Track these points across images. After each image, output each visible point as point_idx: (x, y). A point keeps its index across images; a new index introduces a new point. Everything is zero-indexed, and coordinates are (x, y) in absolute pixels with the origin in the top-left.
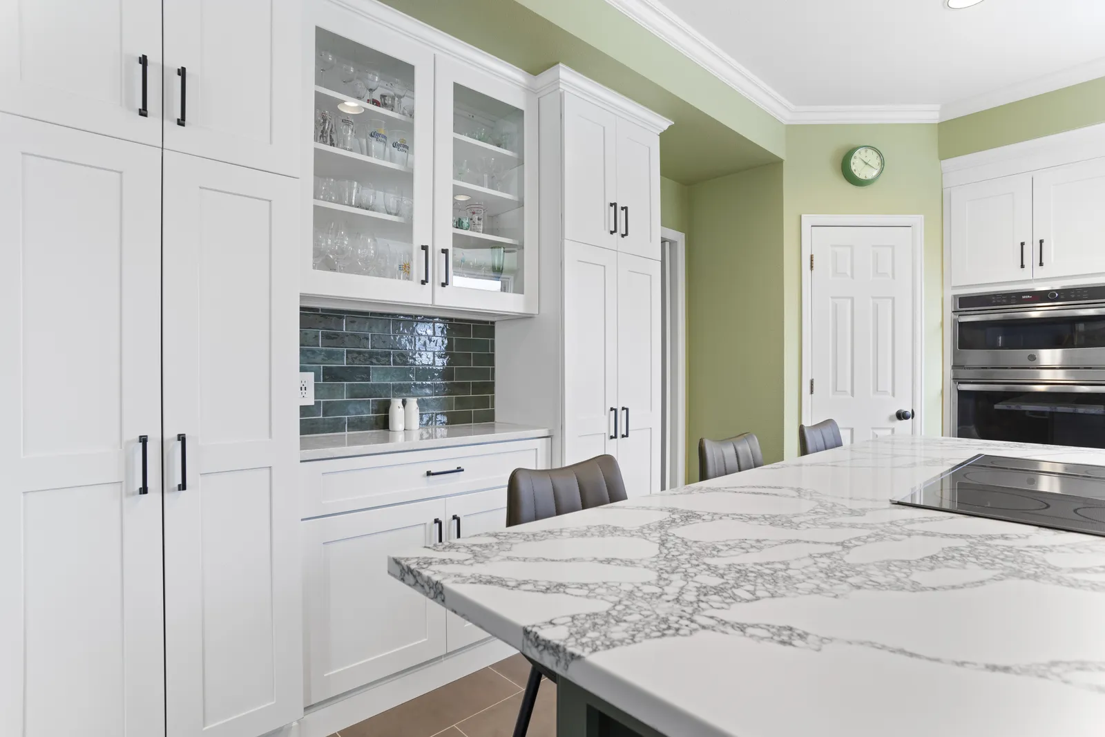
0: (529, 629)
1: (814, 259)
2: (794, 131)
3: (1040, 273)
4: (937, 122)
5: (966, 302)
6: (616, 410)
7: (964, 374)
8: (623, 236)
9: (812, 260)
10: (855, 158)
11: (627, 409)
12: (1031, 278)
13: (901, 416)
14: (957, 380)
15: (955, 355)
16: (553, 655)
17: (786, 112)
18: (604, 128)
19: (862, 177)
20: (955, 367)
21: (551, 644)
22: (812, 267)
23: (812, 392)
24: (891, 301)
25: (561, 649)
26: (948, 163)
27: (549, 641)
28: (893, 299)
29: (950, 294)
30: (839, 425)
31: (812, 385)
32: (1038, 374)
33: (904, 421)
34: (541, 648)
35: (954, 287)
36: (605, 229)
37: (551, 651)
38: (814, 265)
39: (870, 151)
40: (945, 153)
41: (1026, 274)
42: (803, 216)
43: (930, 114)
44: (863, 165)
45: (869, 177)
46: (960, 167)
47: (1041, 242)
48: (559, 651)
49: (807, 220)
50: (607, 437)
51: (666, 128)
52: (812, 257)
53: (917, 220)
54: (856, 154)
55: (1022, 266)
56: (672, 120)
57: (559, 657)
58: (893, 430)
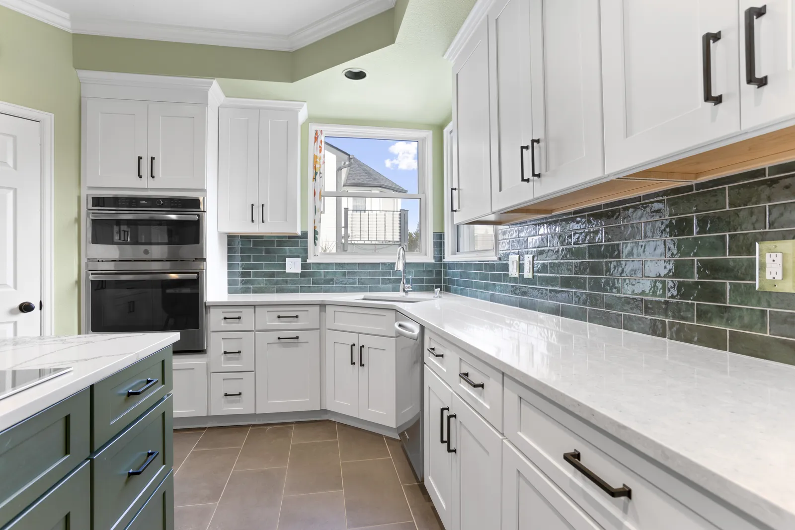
4: (71, 31)
5: (98, 202)
7: (95, 265)
12: (146, 186)
13: (26, 308)
14: (89, 271)
20: (88, 259)
26: (84, 74)
33: (26, 312)
35: (89, 188)
40: (80, 63)
41: (142, 183)
46: (95, 81)
47: (152, 159)
53: (47, 117)
55: (139, 176)
58: (15, 323)
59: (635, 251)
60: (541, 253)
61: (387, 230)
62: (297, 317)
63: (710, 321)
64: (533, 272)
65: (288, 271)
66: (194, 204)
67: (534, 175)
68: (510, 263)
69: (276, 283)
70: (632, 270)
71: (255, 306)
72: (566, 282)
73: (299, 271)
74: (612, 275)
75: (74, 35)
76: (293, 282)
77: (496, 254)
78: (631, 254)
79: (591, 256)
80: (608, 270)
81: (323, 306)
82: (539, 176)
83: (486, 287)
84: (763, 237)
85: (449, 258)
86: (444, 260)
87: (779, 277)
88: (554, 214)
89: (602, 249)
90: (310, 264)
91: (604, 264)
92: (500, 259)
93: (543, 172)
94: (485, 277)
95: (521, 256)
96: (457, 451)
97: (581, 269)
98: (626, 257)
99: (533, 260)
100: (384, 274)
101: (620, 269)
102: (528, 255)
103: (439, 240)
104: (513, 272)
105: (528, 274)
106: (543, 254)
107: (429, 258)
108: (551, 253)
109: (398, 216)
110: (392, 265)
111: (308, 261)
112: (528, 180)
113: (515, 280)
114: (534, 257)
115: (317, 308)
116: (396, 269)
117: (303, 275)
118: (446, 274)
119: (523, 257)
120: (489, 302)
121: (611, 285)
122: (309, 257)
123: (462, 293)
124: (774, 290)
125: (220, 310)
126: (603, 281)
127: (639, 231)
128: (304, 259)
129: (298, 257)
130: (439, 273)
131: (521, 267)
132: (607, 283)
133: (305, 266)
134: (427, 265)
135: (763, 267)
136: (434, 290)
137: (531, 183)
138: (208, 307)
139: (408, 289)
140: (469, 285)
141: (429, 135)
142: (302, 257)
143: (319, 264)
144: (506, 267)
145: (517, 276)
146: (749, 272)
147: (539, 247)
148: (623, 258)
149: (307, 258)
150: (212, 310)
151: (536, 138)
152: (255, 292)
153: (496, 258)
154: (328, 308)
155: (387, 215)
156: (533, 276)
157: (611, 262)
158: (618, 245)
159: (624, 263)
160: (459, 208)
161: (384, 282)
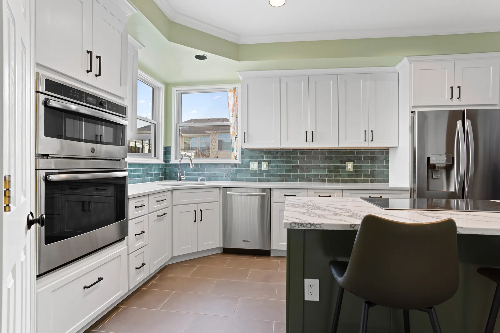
60: (273, 161)
63: (337, 177)
64: (268, 168)
68: (252, 164)
81: (172, 191)
84: (348, 161)
85: (173, 161)
86: (171, 162)
87: (350, 168)
92: (242, 163)
93: (314, 141)
95: (260, 162)
99: (268, 164)
102: (265, 162)
104: (254, 168)
105: (265, 168)
107: (161, 161)
113: (255, 171)
115: (170, 193)
124: (350, 170)
125: (134, 201)
131: (260, 166)
135: (348, 167)
137: (308, 142)
138: (129, 200)
144: (247, 166)
145: (256, 169)
146: (345, 167)
147: (272, 159)
151: (312, 131)
154: (175, 192)
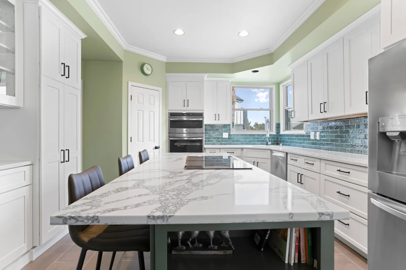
0: (150, 215)
1: (132, 97)
2: (126, 52)
3: (188, 108)
4: (165, 62)
5: (172, 115)
6: (64, 151)
7: (171, 135)
8: (67, 78)
9: (131, 97)
10: (145, 67)
11: (68, 150)
12: (186, 109)
13: (156, 148)
14: (170, 137)
15: (169, 130)
16: (161, 219)
17: (125, 46)
18: (59, 29)
19: (146, 73)
20: (169, 133)
21: (161, 216)
22: (131, 99)
23: (131, 141)
24: (153, 112)
25: (165, 216)
26: (168, 74)
27: (160, 216)
28: (154, 112)
29: (168, 112)
30: (148, 151)
31: (131, 139)
32: (183, 135)
33: (157, 149)
34: (155, 219)
35: (169, 110)
36: (59, 73)
37: (161, 218)
38: (132, 99)
39: (149, 66)
40: (167, 71)
41: (185, 108)
42: (129, 82)
43: (163, 59)
44: (147, 69)
45: (148, 74)
46: (172, 76)
47: (188, 100)
48: (164, 217)
49: (130, 84)
50: (60, 162)
51: (84, 38)
52: (131, 96)
53: (160, 89)
54: (145, 65)
55: (184, 106)
56: (87, 36)
57: (164, 219)
58: (154, 152)
59: (353, 132)
60: (323, 132)
61: (238, 119)
62: (234, 152)
64: (320, 138)
65: (223, 137)
66: (201, 115)
67: (324, 112)
68: (311, 135)
69: (220, 141)
70: (352, 137)
71: (220, 149)
72: (332, 141)
73: (227, 137)
74: (347, 138)
75: (166, 63)
76: (226, 141)
77: (305, 132)
78: (352, 132)
79: (340, 133)
80: (346, 137)
81: (242, 149)
82: (326, 112)
83: (300, 143)
85: (282, 132)
86: (280, 133)
88: (328, 120)
89: (344, 131)
90: (231, 135)
91: (344, 135)
92: (307, 133)
93: (327, 111)
94: (300, 139)
95: (315, 133)
96: (303, 184)
97: (337, 136)
98: (351, 133)
99: (320, 134)
100: (257, 138)
101: (349, 137)
102: (318, 132)
103: (278, 126)
104: (312, 137)
105: (318, 138)
106: (324, 132)
107: (274, 133)
108: (327, 132)
109: (243, 113)
110: (266, 135)
111: (231, 134)
112: (322, 113)
113: (313, 140)
114: (320, 133)
115: (240, 150)
116: (267, 137)
117: (229, 138)
118: (281, 139)
119: (316, 133)
120: (302, 148)
121: (346, 141)
122: (231, 132)
123: (289, 145)
125: (209, 150)
126: (344, 140)
127: (355, 126)
128: (229, 133)
129: (227, 132)
130: (278, 138)
131: (315, 136)
132: (345, 140)
133: (230, 135)
134: (274, 135)
136: (280, 145)
137: (323, 113)
138: (205, 149)
139: (269, 144)
140: (293, 142)
141: (274, 87)
142: (228, 132)
143: (235, 135)
144: (309, 136)
145: (313, 139)
147: (322, 130)
148: (350, 134)
149: (230, 132)
150: (206, 150)
151: (325, 102)
152: (212, 144)
153: (305, 133)
154: (244, 150)
155: (238, 112)
156: (320, 139)
157: (346, 135)
158: (348, 130)
159: (350, 135)
160: (294, 117)
161: (258, 141)
